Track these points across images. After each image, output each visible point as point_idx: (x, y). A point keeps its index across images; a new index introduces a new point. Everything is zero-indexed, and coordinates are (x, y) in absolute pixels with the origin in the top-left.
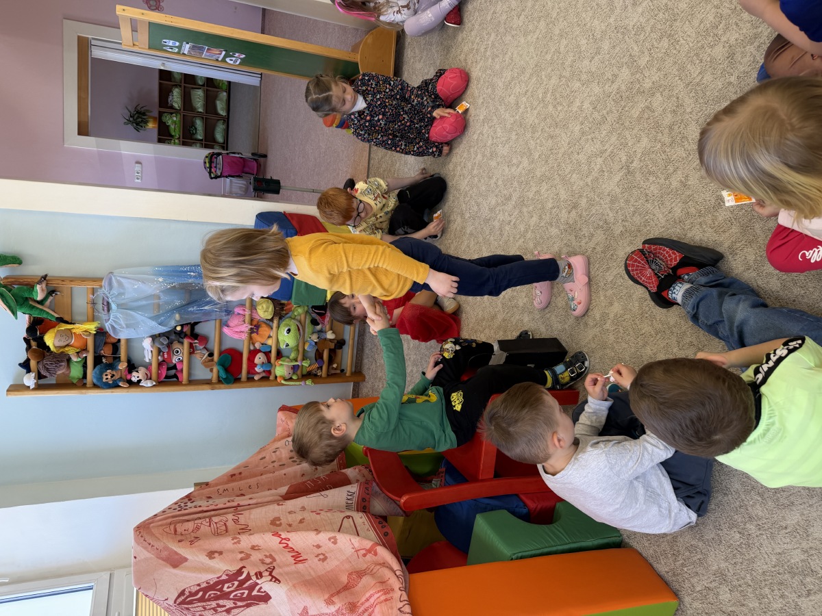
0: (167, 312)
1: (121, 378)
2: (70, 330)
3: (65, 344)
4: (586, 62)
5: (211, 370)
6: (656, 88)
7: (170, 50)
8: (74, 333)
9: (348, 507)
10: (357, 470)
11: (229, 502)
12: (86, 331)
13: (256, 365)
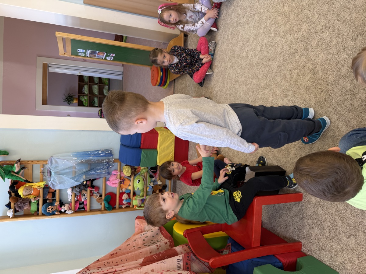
0: (79, 175)
1: (56, 210)
2: (31, 186)
3: (29, 193)
4: (283, 27)
5: (101, 204)
6: (325, 28)
7: (81, 55)
8: (33, 188)
9: (179, 268)
10: (181, 247)
11: (110, 269)
12: (39, 187)
13: (123, 200)
